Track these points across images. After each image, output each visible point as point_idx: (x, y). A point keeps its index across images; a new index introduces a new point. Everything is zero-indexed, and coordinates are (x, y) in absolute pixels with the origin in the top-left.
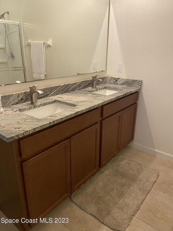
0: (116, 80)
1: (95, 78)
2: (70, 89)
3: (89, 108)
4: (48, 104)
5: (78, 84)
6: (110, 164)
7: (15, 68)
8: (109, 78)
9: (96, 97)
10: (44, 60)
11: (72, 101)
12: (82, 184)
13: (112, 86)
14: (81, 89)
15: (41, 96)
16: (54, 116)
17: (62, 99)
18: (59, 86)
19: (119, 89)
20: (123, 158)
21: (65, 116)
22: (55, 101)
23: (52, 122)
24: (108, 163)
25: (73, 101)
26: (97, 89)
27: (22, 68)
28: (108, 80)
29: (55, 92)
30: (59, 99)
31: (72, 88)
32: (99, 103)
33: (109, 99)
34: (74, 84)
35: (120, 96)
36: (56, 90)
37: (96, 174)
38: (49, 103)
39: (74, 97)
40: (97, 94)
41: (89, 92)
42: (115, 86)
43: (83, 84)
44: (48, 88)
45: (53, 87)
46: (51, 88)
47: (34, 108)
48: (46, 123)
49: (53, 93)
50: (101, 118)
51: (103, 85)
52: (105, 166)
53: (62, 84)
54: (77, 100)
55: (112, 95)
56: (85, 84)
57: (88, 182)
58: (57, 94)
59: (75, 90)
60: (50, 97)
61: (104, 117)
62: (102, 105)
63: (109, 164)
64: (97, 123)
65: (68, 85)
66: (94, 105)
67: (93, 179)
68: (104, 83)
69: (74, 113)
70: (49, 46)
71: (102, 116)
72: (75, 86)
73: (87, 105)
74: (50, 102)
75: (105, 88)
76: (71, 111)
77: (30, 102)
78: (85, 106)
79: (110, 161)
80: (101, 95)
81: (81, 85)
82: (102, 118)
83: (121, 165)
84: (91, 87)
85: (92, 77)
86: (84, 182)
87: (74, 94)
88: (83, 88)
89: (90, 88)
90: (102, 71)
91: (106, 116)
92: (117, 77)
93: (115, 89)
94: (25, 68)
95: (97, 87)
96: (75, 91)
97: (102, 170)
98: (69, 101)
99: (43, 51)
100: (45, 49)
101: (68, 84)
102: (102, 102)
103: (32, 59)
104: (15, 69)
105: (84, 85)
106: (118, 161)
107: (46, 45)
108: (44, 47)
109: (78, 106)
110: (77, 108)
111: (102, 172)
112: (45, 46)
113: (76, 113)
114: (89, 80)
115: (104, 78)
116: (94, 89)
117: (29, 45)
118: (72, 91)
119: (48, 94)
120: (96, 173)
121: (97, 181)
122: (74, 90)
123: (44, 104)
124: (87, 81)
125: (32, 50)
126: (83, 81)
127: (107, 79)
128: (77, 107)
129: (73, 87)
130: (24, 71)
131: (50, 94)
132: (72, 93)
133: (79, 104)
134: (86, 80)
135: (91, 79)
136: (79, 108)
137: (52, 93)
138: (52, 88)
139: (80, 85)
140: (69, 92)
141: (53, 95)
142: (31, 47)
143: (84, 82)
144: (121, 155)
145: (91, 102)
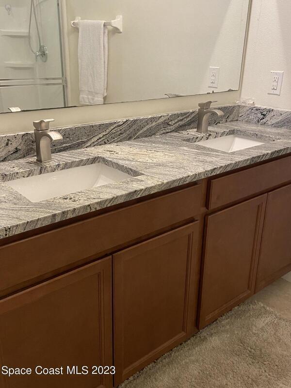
0: (264, 114)
1: (205, 106)
2: (141, 132)
3: (168, 183)
4: (78, 166)
5: (161, 120)
6: (227, 321)
7: (47, 79)
8: (245, 110)
9: (197, 154)
10: (103, 63)
11: (133, 163)
12: (147, 363)
13: (252, 128)
14: (170, 132)
15: (64, 145)
16: (71, 199)
17: (112, 156)
18: (111, 124)
19: (266, 137)
20: (263, 310)
21: (96, 201)
22: (95, 160)
23: (59, 213)
24: (224, 317)
25: (137, 161)
26: (210, 135)
27: (60, 81)
28: (243, 112)
29: (100, 138)
30: (107, 156)
31: (145, 129)
32: (201, 170)
33: (229, 162)
34: (152, 119)
35: (263, 155)
36: (104, 134)
37: (189, 342)
38: (81, 163)
39: (144, 151)
40: (204, 148)
41: (188, 140)
42: (260, 128)
43: (176, 121)
44: (84, 128)
45: (96, 126)
46: (92, 126)
47: (41, 173)
48: (42, 216)
49: (96, 139)
50: (203, 210)
51: (228, 124)
52: (214, 325)
53: (121, 120)
54: (147, 159)
55: (240, 153)
56: (181, 120)
57: (164, 361)
58: (106, 141)
59: (154, 134)
60: (88, 149)
61: (212, 206)
62: (206, 176)
63: (224, 321)
64: (192, 220)
65: (135, 121)
66: (185, 176)
67: (177, 354)
68: (232, 121)
69: (124, 193)
70: (116, 30)
71: (207, 204)
72: (154, 124)
73: (166, 174)
74: (82, 160)
75: (232, 132)
76: (119, 188)
77: (34, 159)
78: (161, 176)
79: (230, 314)
80: (213, 150)
81: (170, 123)
82: (208, 208)
83: (254, 328)
84: (196, 130)
85: (200, 105)
86: (155, 360)
87: (146, 144)
88: (176, 130)
89: (192, 132)
90: (230, 91)
91: (220, 204)
92: (265, 107)
93: (255, 136)
94: (66, 81)
95: (210, 128)
96: (153, 136)
97: (204, 333)
98: (127, 162)
99: (102, 42)
100: (106, 39)
101: (137, 120)
102: (209, 168)
103: (79, 60)
104: (48, 82)
105: (178, 124)
106: (248, 314)
107: (110, 27)
108: (104, 33)
109: (143, 174)
110: (139, 180)
111: (205, 339)
112: (106, 31)
113: (130, 193)
114: (193, 112)
115: (234, 107)
116: (203, 135)
117: (76, 29)
118: (146, 136)
119: (84, 142)
120: (189, 339)
121: (188, 361)
122: (150, 133)
123: (67, 166)
124: (185, 114)
125: (80, 39)
126: (176, 112)
127: (241, 110)
128: (139, 177)
129: (148, 127)
130: (64, 86)
131: (88, 140)
132: (144, 142)
133: (147, 170)
134: (183, 112)
135: (197, 109)
136: (142, 181)
137: (93, 140)
138: (95, 128)
139: (166, 123)
140: (138, 137)
141: (97, 145)
142: (80, 34)
143: (178, 115)
144: (258, 301)
145: (179, 168)
